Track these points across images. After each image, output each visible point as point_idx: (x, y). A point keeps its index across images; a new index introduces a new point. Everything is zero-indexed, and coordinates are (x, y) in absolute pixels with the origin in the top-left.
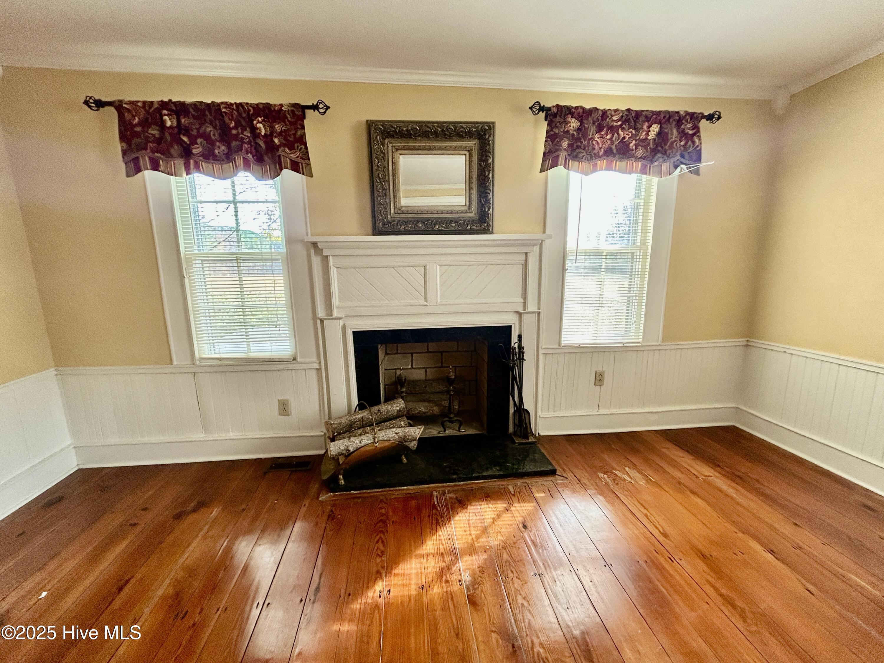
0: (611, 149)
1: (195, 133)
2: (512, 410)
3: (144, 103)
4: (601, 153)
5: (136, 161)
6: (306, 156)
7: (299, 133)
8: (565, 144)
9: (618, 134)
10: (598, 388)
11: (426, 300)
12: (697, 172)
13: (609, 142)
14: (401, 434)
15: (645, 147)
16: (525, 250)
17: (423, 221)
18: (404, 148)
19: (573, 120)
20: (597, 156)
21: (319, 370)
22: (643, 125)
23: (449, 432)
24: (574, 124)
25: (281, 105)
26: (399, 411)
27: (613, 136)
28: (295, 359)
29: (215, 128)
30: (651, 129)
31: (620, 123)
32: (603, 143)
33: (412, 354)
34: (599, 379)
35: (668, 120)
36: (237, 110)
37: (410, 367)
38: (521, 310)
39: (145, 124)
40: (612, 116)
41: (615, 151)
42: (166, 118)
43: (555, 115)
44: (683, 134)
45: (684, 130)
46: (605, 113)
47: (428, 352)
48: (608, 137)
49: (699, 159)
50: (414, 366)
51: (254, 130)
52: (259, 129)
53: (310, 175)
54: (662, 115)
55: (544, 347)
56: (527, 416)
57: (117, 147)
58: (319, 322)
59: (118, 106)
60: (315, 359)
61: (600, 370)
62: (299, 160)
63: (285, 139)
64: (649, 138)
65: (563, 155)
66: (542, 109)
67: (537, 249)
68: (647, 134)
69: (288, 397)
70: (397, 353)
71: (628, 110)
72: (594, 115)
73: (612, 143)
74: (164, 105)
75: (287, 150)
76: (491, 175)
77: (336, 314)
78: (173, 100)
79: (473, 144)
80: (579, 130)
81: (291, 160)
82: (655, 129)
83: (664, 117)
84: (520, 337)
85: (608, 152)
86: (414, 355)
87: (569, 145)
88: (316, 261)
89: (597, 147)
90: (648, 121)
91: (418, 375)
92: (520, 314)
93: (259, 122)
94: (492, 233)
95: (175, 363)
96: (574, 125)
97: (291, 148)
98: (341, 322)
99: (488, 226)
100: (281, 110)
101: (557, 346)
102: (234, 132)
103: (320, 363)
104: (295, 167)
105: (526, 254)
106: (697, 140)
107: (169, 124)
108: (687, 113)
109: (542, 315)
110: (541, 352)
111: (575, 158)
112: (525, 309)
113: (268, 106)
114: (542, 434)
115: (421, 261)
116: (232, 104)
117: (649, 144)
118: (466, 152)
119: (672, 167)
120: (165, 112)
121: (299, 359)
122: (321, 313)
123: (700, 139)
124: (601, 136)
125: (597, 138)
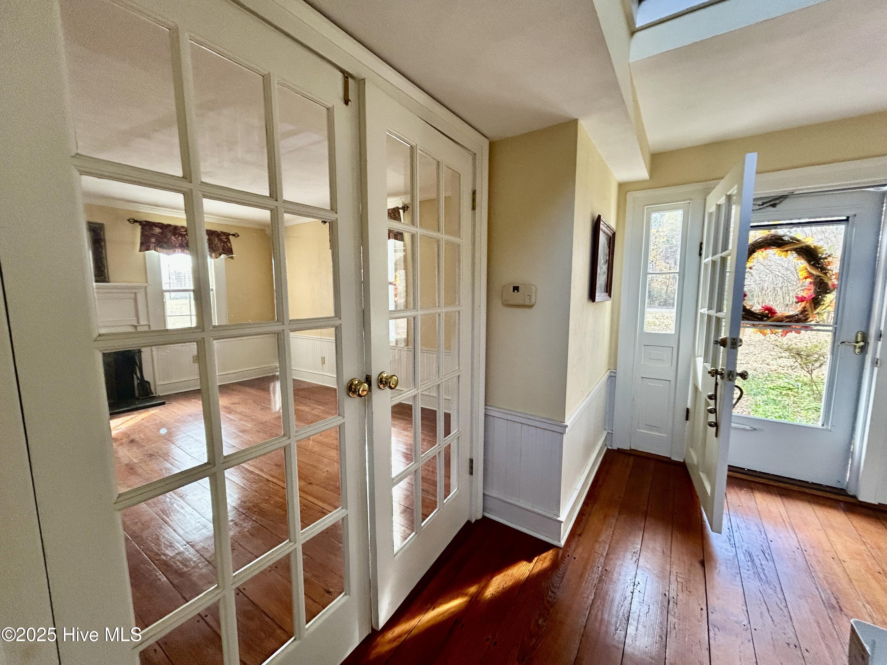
0: (182, 244)
2: (136, 382)
4: (177, 245)
8: (153, 240)
9: (185, 238)
10: (196, 364)
12: (232, 258)
16: (134, 291)
19: (157, 228)
20: (176, 247)
24: (157, 230)
27: (182, 238)
31: (185, 233)
32: (177, 241)
34: (196, 359)
38: (137, 325)
41: (184, 245)
43: (145, 225)
44: (221, 240)
46: (175, 228)
48: (180, 238)
49: (232, 252)
56: (147, 385)
61: (195, 354)
65: (152, 246)
66: (135, 221)
67: (143, 291)
72: (169, 228)
73: (183, 241)
76: (104, 252)
80: (161, 233)
83: (210, 233)
87: (156, 240)
89: (173, 242)
92: (136, 327)
94: (108, 282)
99: (105, 278)
105: (136, 293)
106: (229, 244)
108: (222, 232)
109: (151, 326)
111: (161, 247)
112: (138, 322)
119: (218, 256)
123: (230, 243)
124: (176, 238)
125: (173, 238)
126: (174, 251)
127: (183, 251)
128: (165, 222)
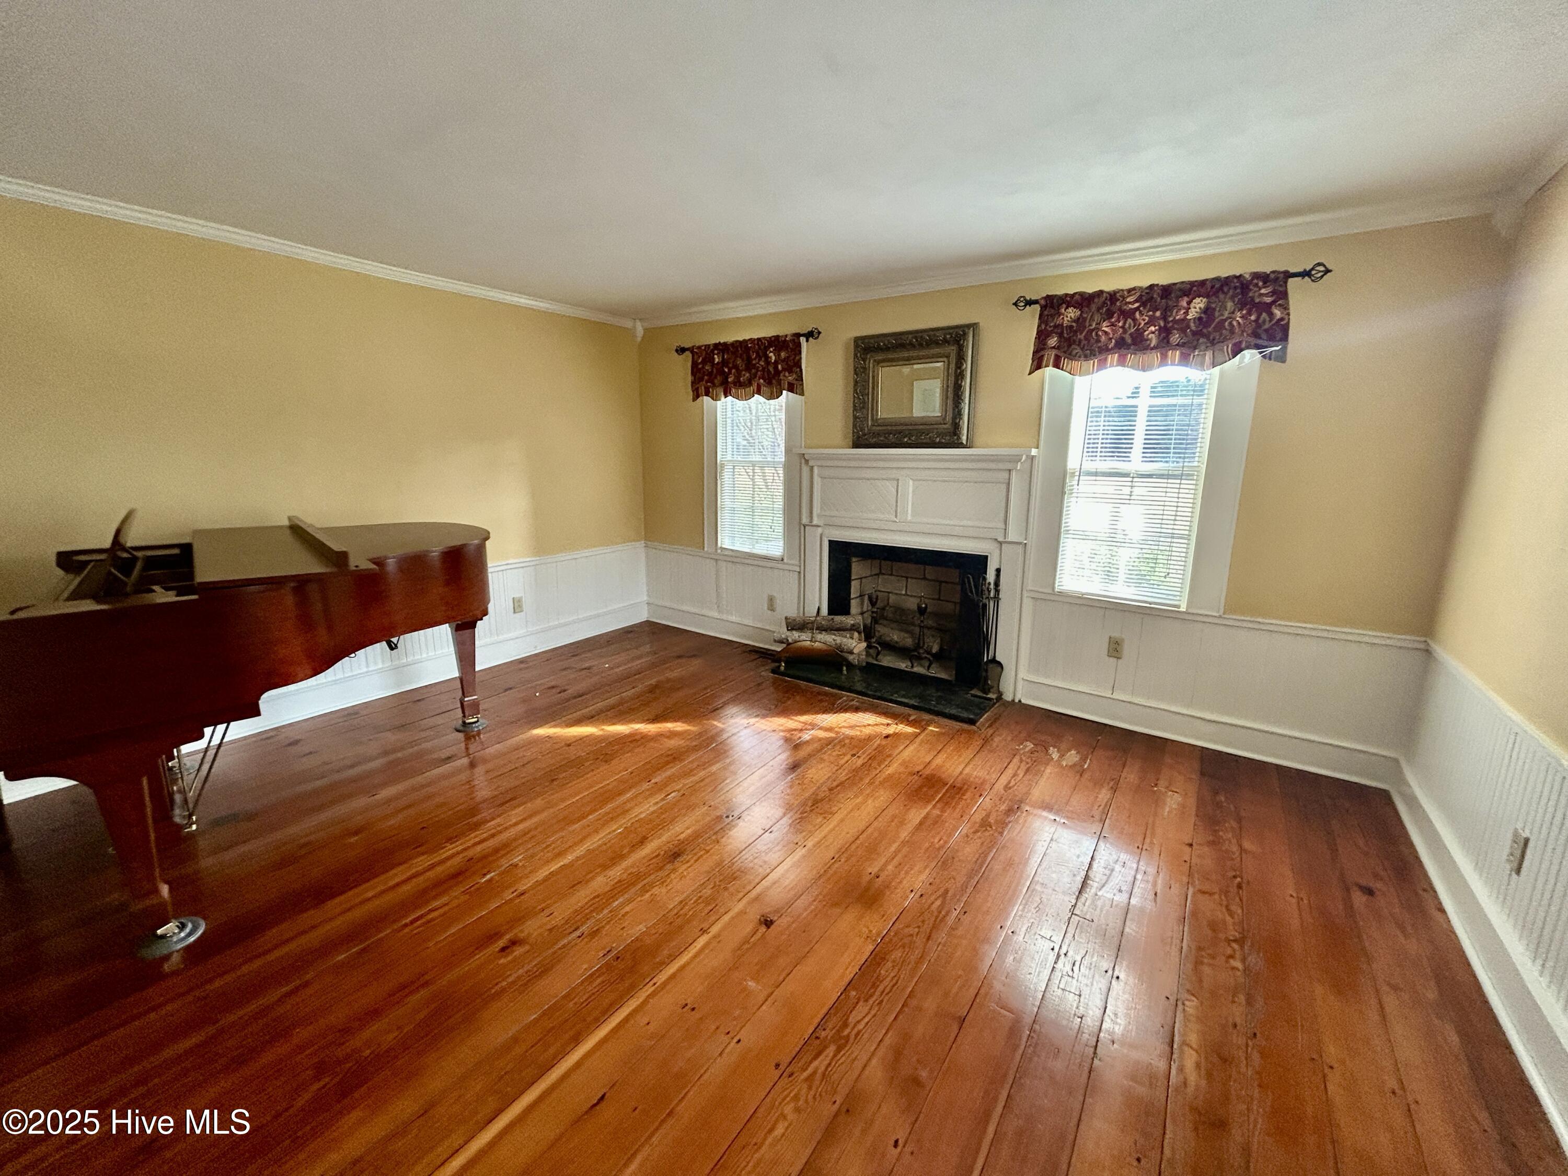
0: (1123, 339)
1: (731, 365)
3: (706, 346)
4: (1111, 345)
5: (697, 390)
6: (800, 378)
7: (797, 358)
8: (1053, 341)
9: (1134, 320)
10: (1113, 660)
11: (896, 516)
12: (1281, 358)
13: (1121, 330)
14: (838, 642)
15: (1183, 331)
16: (1009, 466)
17: (895, 433)
18: (883, 361)
19: (1070, 309)
20: (1105, 350)
21: (799, 572)
22: (1178, 301)
23: (916, 669)
25: (786, 336)
26: (853, 625)
27: (1125, 323)
28: (782, 560)
29: (743, 360)
30: (1192, 305)
31: (1136, 305)
32: (1114, 332)
33: (907, 578)
34: (1115, 649)
35: (1221, 289)
36: (758, 344)
37: (904, 592)
38: (1001, 539)
39: (704, 362)
40: (1124, 298)
41: (1129, 341)
42: (716, 356)
43: (1048, 307)
44: (1249, 303)
45: (1252, 299)
46: (1113, 297)
47: (925, 578)
48: (1120, 324)
49: (1285, 338)
50: (908, 593)
51: (767, 358)
52: (771, 358)
53: (802, 394)
54: (1209, 285)
55: (1030, 588)
57: (690, 378)
58: (802, 527)
59: (691, 350)
60: (797, 563)
61: (1116, 635)
62: (795, 382)
63: (787, 364)
64: (1189, 317)
65: (1050, 355)
66: (1030, 302)
68: (1187, 313)
69: (775, 595)
70: (891, 575)
71: (1151, 287)
72: (1098, 301)
73: (1125, 331)
74: (716, 346)
75: (787, 374)
77: (815, 522)
78: (722, 341)
79: (952, 350)
80: (1077, 320)
81: (788, 383)
82: (1199, 304)
83: (1212, 287)
84: (998, 571)
85: (1121, 345)
86: (909, 580)
88: (805, 470)
89: (1103, 338)
90: (1187, 296)
91: (911, 604)
92: (1001, 543)
93: (771, 352)
95: (706, 549)
96: (1072, 315)
97: (790, 372)
98: (820, 530)
100: (785, 340)
101: (1050, 591)
102: (754, 362)
103: (800, 567)
104: (791, 389)
105: (1009, 471)
106: (1278, 313)
107: (717, 360)
108: (1256, 276)
109: (1028, 547)
110: (1025, 594)
111: (1072, 357)
112: (1005, 538)
113: (777, 337)
114: (1023, 701)
115: (894, 474)
116: (755, 340)
117: (1188, 327)
118: (945, 359)
120: (716, 352)
121: (785, 561)
122: (805, 520)
123: (1285, 308)
124: (1113, 325)
125: (1105, 327)
126: (1102, 365)
127: (1122, 362)
128: (1090, 289)
